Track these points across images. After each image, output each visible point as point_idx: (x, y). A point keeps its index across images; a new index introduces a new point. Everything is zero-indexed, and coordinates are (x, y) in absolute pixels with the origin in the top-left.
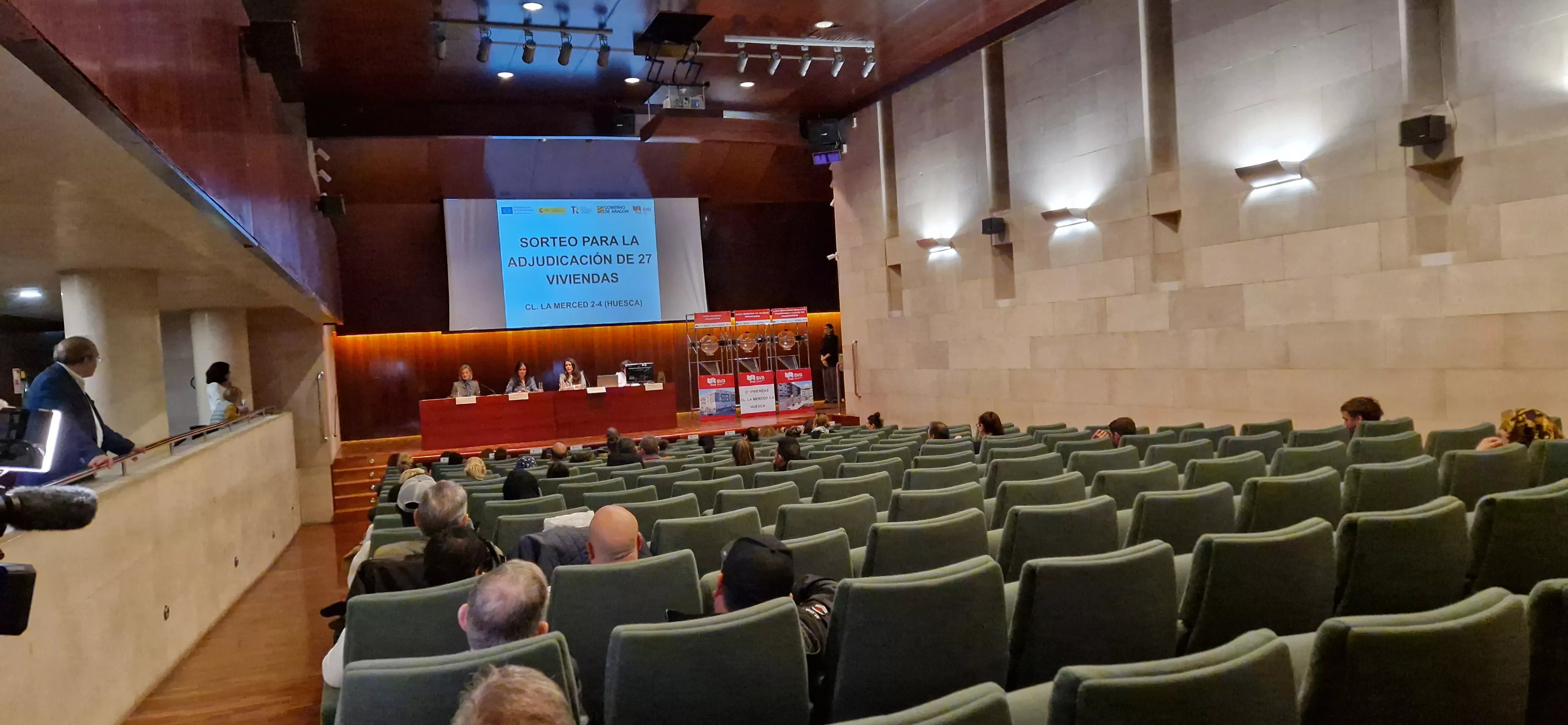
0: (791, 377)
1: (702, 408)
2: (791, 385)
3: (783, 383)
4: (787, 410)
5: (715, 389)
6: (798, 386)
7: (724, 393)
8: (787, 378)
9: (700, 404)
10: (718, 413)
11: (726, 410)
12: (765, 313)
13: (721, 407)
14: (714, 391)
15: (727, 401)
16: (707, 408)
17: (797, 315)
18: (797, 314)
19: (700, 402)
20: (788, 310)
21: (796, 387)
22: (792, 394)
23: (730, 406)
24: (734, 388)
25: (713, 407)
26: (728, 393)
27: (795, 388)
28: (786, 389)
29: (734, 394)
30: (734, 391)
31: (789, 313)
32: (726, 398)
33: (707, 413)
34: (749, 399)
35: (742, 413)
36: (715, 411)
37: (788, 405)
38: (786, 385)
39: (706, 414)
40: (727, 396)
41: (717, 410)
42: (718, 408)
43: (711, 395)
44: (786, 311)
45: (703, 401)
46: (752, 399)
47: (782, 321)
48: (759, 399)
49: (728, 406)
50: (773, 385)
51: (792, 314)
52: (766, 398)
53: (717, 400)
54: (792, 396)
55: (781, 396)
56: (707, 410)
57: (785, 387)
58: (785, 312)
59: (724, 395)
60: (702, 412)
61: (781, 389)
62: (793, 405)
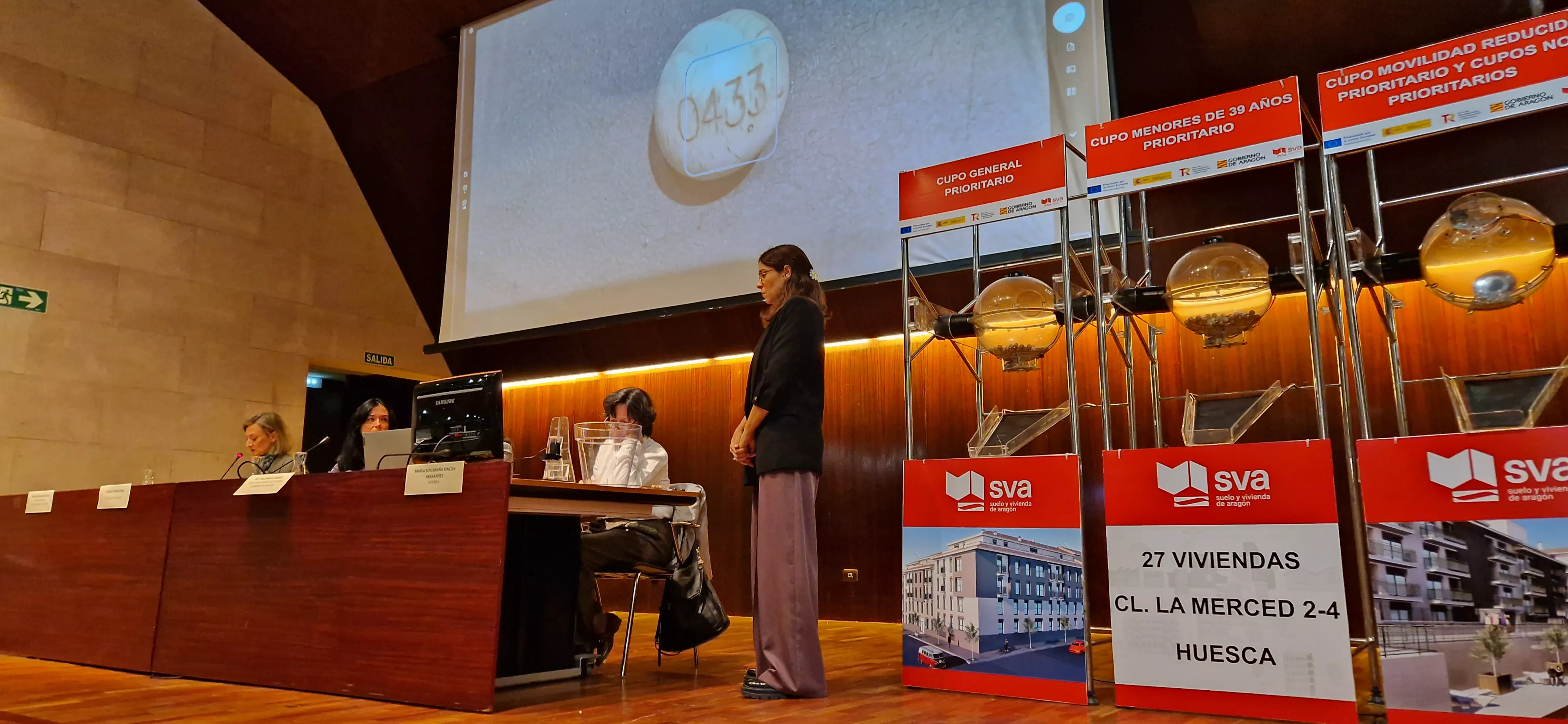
0: (1473, 484)
1: (915, 618)
2: (1483, 537)
3: (1406, 520)
4: (1447, 708)
5: (979, 531)
6: (1541, 547)
7: (1023, 551)
8: (1446, 492)
9: (906, 600)
10: (993, 656)
11: (1031, 648)
12: (1265, 103)
13: (1008, 629)
14: (975, 538)
15: (1038, 601)
16: (938, 623)
17: (1512, 72)
18: (1507, 63)
19: (906, 588)
20: (1437, 57)
21: (1522, 554)
22: (1487, 598)
23: (1055, 627)
24: (1078, 534)
25: (966, 623)
26: (1042, 555)
27: (1518, 566)
28: (1438, 563)
29: (1080, 563)
30: (1080, 548)
31: (1436, 74)
32: (1034, 581)
33: (937, 650)
34: (1166, 605)
35: (1122, 677)
36: (974, 647)
37: (1459, 678)
38: (1440, 539)
39: (929, 650)
40: (1039, 571)
41: (986, 643)
42: (995, 630)
43: (957, 556)
44: (1422, 60)
45: (919, 585)
46: (1187, 605)
47: (1388, 132)
48: (1234, 606)
49: (1043, 627)
50: (1332, 530)
51: (1469, 73)
52: (1285, 608)
53: (985, 590)
54: (1491, 616)
55: (1396, 606)
56: (935, 634)
57: (1430, 546)
58: (1415, 71)
59: (1022, 561)
60: (910, 645)
61: (1398, 560)
62: (1505, 683)
